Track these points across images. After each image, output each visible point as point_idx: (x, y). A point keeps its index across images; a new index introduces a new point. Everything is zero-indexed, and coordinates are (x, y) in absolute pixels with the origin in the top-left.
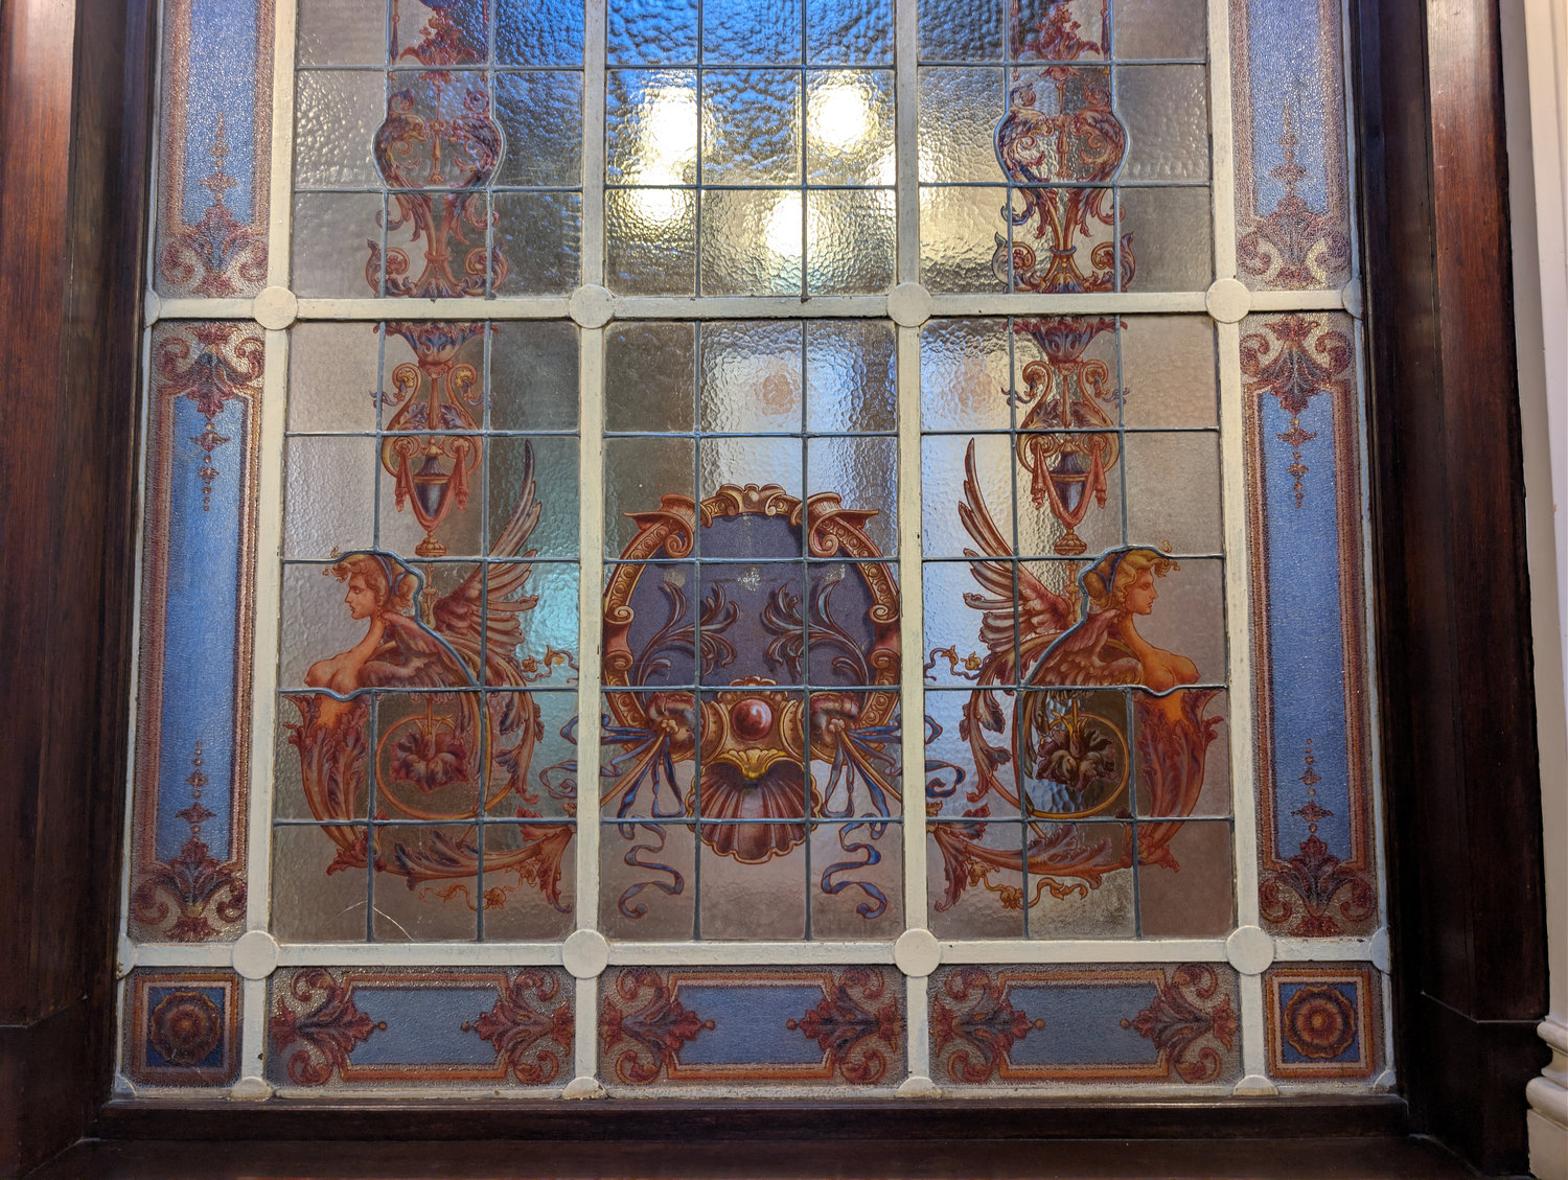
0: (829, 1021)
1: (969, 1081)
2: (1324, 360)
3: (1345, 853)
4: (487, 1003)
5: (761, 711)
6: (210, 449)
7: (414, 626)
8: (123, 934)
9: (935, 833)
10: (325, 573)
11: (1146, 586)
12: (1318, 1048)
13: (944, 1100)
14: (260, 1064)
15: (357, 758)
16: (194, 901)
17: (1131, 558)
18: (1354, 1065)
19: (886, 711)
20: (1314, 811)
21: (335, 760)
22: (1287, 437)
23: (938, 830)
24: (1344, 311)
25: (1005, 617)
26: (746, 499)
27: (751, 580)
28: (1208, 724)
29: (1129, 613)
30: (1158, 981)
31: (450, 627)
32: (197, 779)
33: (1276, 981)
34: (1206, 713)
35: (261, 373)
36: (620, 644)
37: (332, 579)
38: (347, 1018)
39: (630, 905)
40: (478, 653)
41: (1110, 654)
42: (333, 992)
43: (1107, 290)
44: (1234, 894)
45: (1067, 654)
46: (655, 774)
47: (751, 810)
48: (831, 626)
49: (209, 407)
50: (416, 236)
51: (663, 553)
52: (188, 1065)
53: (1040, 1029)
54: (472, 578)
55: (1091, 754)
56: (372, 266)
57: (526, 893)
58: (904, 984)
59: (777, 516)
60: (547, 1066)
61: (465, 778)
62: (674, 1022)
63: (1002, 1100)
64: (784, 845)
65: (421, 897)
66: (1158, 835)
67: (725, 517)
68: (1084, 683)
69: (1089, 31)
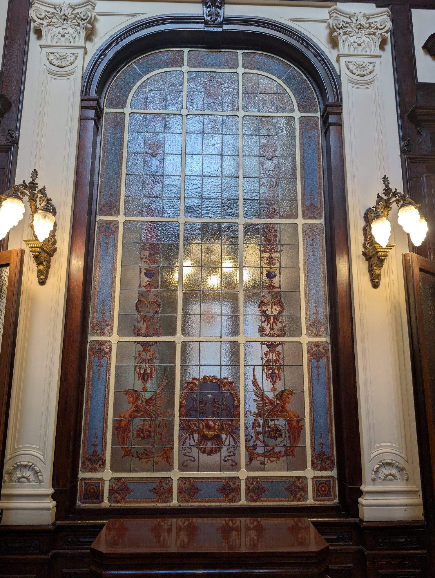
0: (225, 489)
1: (253, 502)
2: (323, 352)
3: (328, 453)
4: (155, 486)
5: (211, 423)
6: (100, 368)
7: (141, 405)
8: (80, 471)
9: (247, 449)
10: (123, 394)
11: (289, 398)
12: (323, 494)
13: (248, 505)
14: (107, 499)
15: (129, 433)
16: (94, 463)
17: (286, 392)
18: (330, 498)
19: (237, 424)
20: (322, 444)
21: (124, 433)
22: (317, 367)
23: (247, 448)
24: (327, 342)
25: (261, 404)
26: (209, 378)
27: (210, 396)
28: (301, 426)
29: (285, 403)
30: (291, 480)
31: (149, 405)
32: (96, 437)
33: (315, 480)
34: (301, 424)
35: (111, 352)
36: (183, 409)
37: (125, 395)
38: (125, 489)
39: (185, 464)
40: (154, 411)
41: (281, 412)
42: (123, 483)
43: (281, 337)
44: (306, 462)
45: (273, 412)
46: (190, 437)
47: (209, 444)
48: (226, 405)
49: (100, 359)
50: (143, 324)
51: (192, 390)
52: (92, 499)
53: (268, 490)
54: (153, 395)
55: (278, 432)
56: (134, 330)
57: (163, 462)
58: (240, 481)
59: (215, 382)
60: (167, 499)
61: (151, 437)
62: (193, 490)
63: (260, 505)
64: (216, 452)
65: (142, 463)
66: (291, 450)
67: (205, 382)
68: (276, 418)
69: (277, 285)
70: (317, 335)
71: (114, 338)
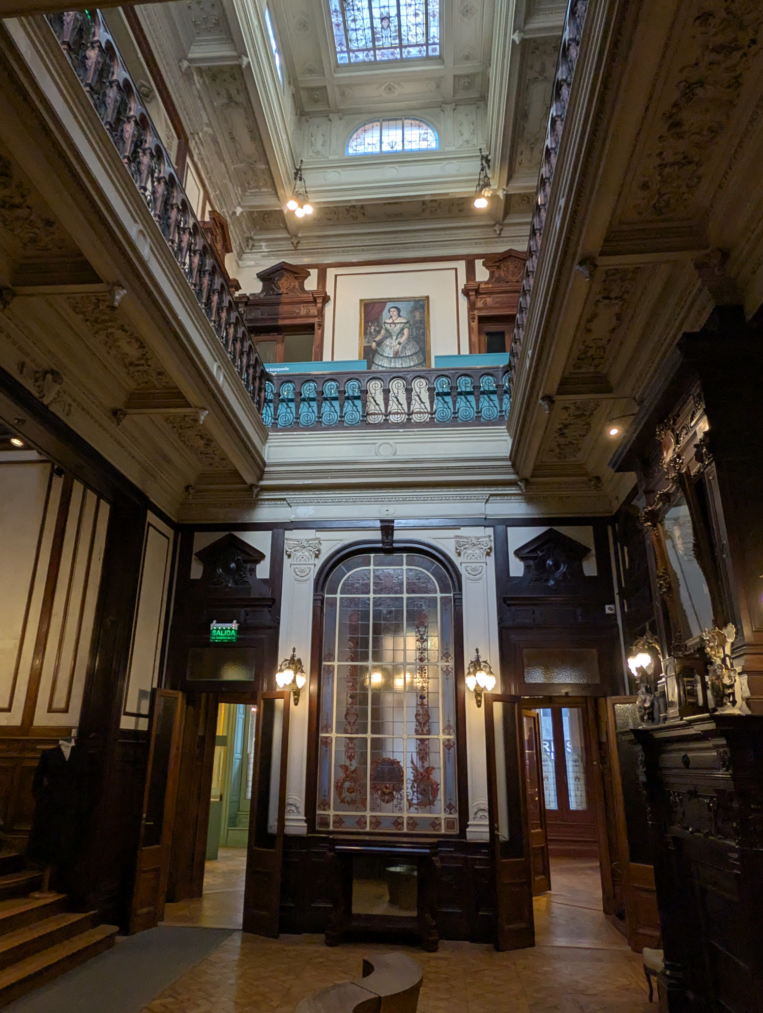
0: (395, 823)
1: (411, 831)
2: (452, 744)
3: (453, 804)
4: (357, 819)
5: (388, 785)
6: (326, 752)
7: (349, 774)
8: (317, 810)
12: (450, 828)
13: (408, 832)
14: (332, 826)
15: (343, 790)
16: (325, 806)
17: (430, 768)
18: (454, 830)
19: (402, 786)
20: (450, 799)
22: (447, 753)
23: (408, 800)
24: (454, 738)
25: (416, 775)
26: (387, 760)
27: (387, 769)
29: (429, 774)
30: (432, 819)
31: (353, 774)
32: (325, 792)
33: (446, 820)
34: (438, 787)
35: (332, 743)
36: (372, 777)
37: (340, 768)
38: (342, 821)
39: (373, 808)
40: (356, 777)
41: (427, 779)
42: (340, 818)
44: (441, 809)
45: (422, 779)
46: (376, 793)
47: (387, 797)
48: (396, 776)
49: (326, 747)
50: (349, 727)
51: (377, 766)
52: (324, 825)
53: (419, 825)
54: (355, 768)
56: (345, 730)
57: (361, 806)
58: (404, 819)
59: (390, 761)
60: (364, 827)
61: (355, 792)
62: (378, 822)
64: (390, 802)
65: (350, 807)
68: (424, 783)
69: (426, 703)
70: (449, 734)
71: (333, 735)
